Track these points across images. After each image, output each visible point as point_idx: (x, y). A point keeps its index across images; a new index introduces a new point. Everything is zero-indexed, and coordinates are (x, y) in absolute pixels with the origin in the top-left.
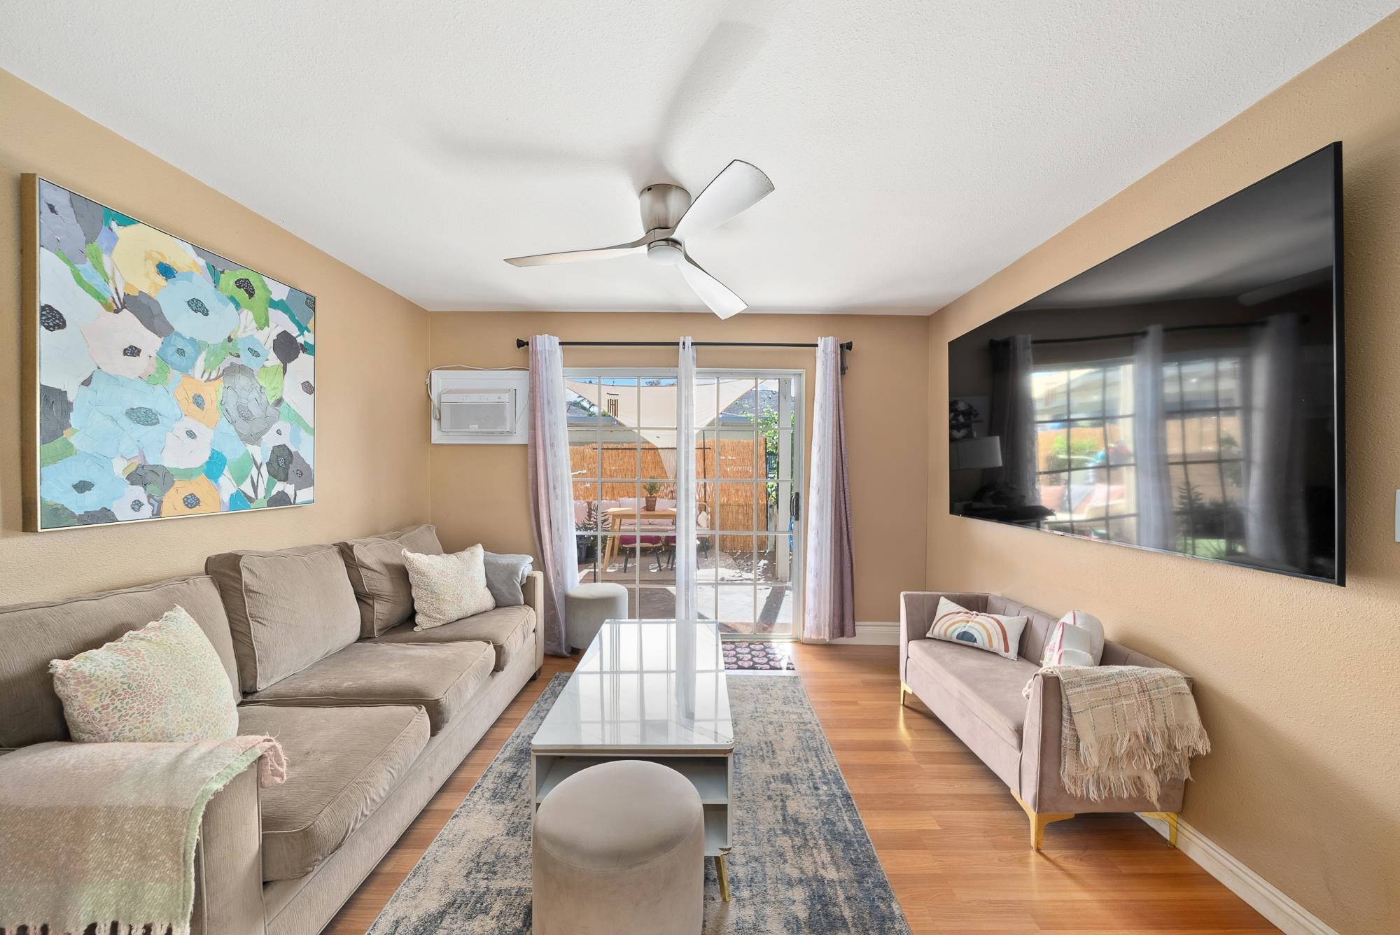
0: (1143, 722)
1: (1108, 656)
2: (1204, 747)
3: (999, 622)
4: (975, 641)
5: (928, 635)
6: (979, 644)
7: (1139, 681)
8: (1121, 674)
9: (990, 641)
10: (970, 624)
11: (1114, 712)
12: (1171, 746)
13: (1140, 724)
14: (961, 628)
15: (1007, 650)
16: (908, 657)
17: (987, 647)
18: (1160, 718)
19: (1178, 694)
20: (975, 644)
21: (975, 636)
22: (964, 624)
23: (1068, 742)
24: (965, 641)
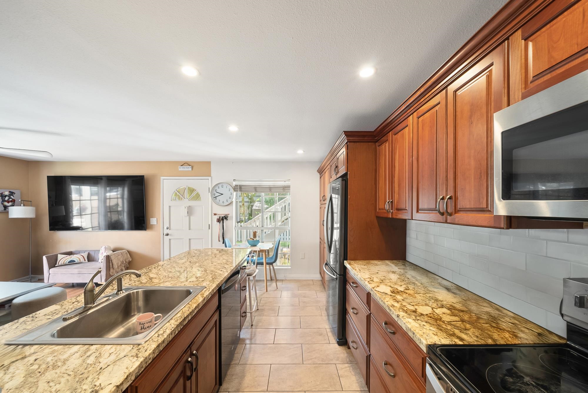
0: (122, 259)
1: (114, 251)
2: (131, 260)
3: (81, 255)
4: (75, 261)
5: (56, 266)
6: (76, 262)
7: (121, 253)
8: (118, 252)
9: (80, 260)
10: (72, 258)
11: (118, 259)
12: (126, 262)
13: (121, 260)
14: (69, 260)
15: (85, 260)
16: (50, 274)
17: (79, 262)
18: (124, 258)
19: (126, 253)
20: (75, 263)
21: (75, 260)
22: (70, 259)
23: (111, 266)
24: (72, 263)
